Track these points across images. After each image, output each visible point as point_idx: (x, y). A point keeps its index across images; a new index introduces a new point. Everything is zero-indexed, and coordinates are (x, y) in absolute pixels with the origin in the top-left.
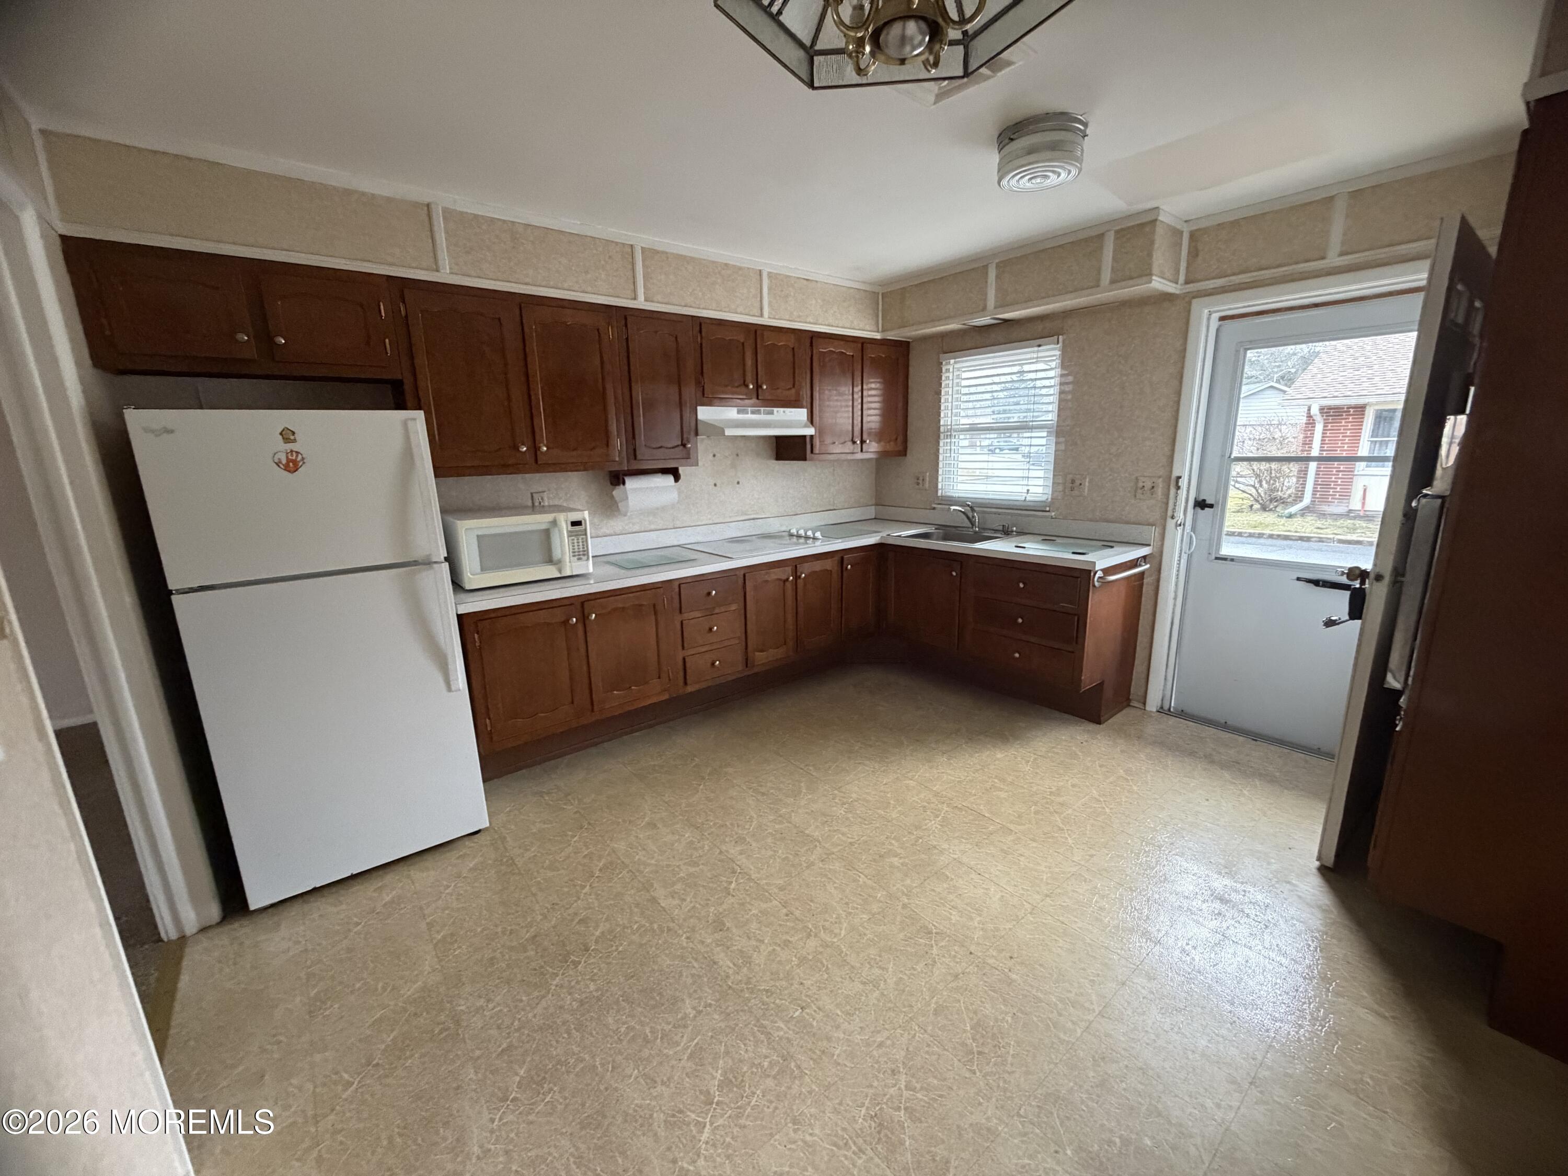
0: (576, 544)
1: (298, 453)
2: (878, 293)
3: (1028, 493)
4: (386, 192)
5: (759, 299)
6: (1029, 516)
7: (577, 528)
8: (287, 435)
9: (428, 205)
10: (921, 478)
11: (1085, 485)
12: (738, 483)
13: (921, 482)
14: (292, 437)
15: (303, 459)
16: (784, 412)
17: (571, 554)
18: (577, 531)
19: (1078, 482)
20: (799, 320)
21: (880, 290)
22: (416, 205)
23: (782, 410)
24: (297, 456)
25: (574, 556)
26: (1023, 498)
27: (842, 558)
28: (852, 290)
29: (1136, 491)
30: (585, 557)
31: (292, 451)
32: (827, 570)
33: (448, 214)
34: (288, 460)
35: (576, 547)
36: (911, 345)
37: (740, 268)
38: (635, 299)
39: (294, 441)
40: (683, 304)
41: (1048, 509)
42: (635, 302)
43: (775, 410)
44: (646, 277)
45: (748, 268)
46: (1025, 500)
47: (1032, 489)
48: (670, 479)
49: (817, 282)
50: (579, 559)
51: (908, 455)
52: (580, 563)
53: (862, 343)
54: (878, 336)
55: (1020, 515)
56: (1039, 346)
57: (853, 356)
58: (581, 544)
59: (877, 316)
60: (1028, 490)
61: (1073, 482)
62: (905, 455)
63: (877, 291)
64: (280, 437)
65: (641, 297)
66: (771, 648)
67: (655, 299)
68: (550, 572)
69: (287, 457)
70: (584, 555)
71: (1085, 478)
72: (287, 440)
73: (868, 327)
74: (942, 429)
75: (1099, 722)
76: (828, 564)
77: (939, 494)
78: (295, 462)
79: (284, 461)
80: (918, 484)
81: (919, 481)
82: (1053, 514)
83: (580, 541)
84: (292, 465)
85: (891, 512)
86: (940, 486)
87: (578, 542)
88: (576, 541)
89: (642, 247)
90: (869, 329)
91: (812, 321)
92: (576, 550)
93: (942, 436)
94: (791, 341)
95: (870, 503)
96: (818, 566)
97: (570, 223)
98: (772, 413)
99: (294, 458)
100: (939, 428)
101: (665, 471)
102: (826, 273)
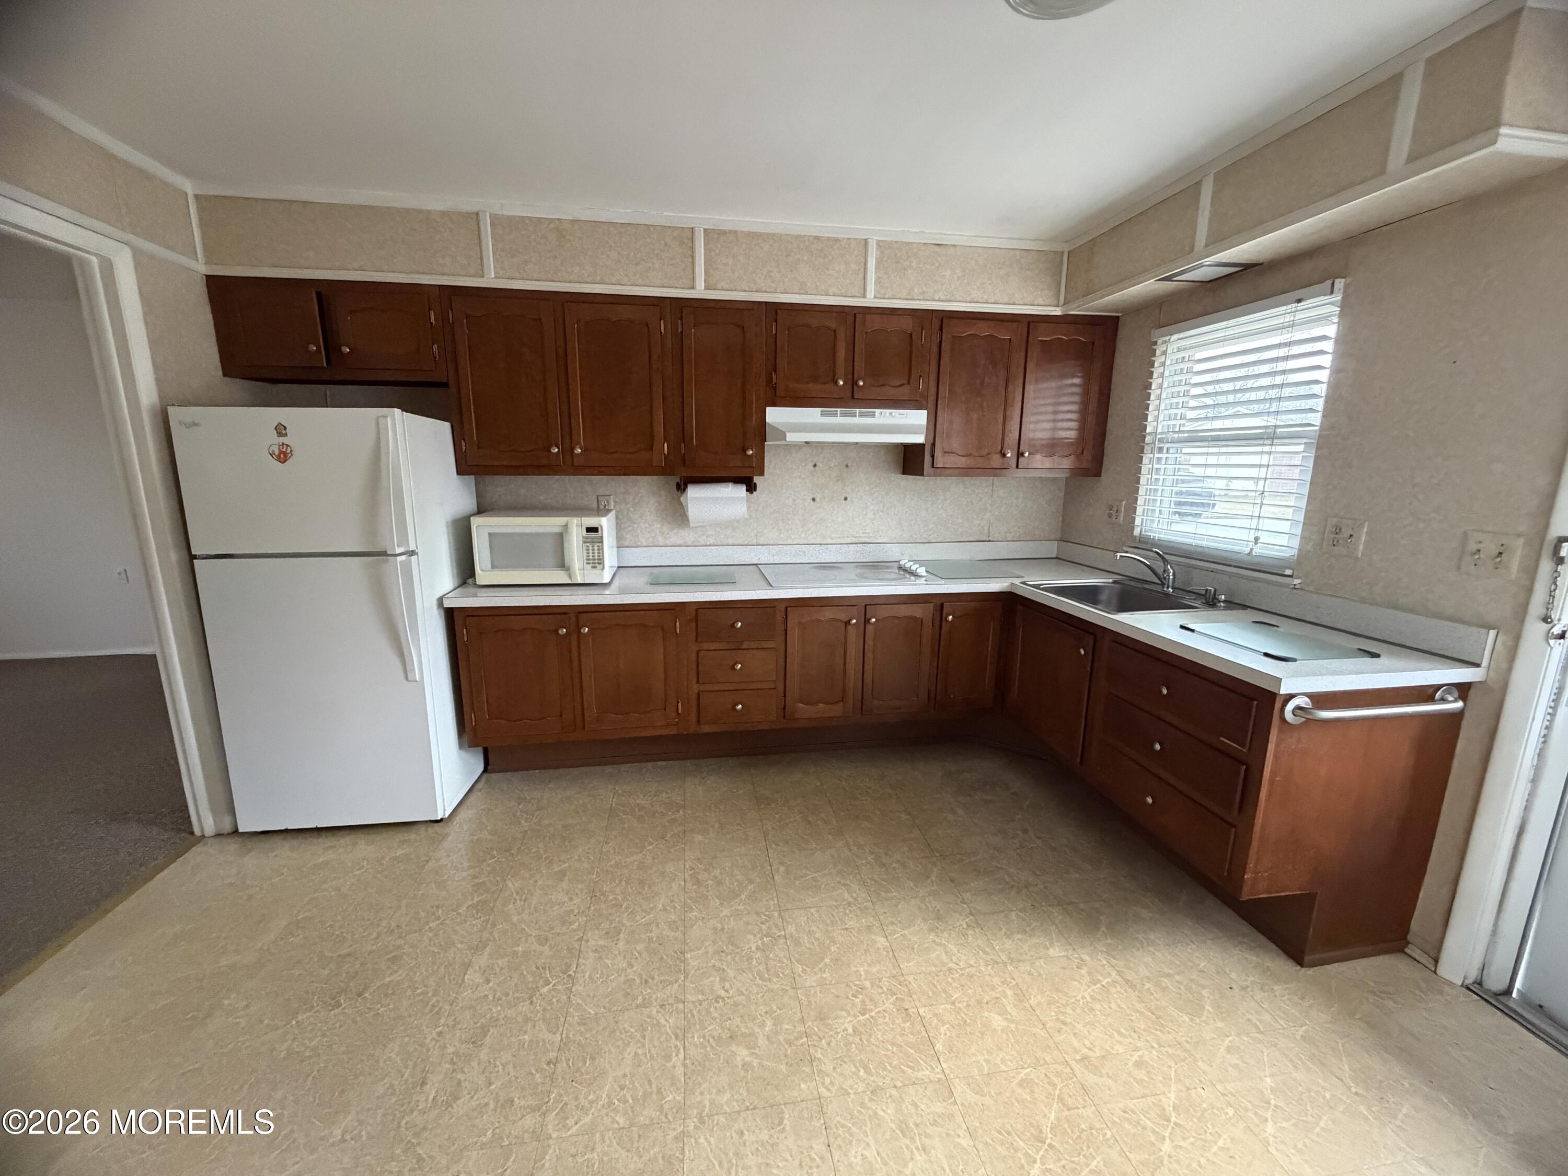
0: (591, 551)
1: (287, 445)
2: (1063, 253)
3: (1256, 543)
4: (440, 207)
5: (861, 276)
6: (1255, 580)
7: (593, 535)
8: (281, 430)
9: (477, 214)
10: (1115, 509)
11: (1359, 538)
12: (846, 499)
13: (1113, 513)
14: (284, 432)
15: (291, 451)
16: (891, 414)
17: (585, 561)
18: (591, 538)
19: (1346, 532)
20: (921, 297)
21: (1066, 248)
22: (468, 215)
23: (888, 411)
24: (287, 449)
25: (588, 563)
26: (1247, 550)
27: (942, 606)
28: (1018, 252)
29: (1460, 560)
30: (599, 567)
31: (283, 444)
32: (915, 618)
33: (496, 221)
34: (281, 452)
35: (591, 554)
36: (1121, 320)
37: (837, 240)
38: (693, 287)
39: (286, 435)
40: (755, 289)
41: (1288, 572)
42: (692, 291)
43: (878, 411)
44: (709, 262)
45: (849, 239)
46: (1249, 554)
47: (1264, 538)
48: (741, 490)
49: (954, 246)
50: (594, 567)
51: (1103, 474)
52: (595, 571)
53: (1030, 322)
54: (1058, 312)
55: (1243, 577)
56: (1299, 301)
57: (1010, 339)
58: (596, 551)
59: (1059, 283)
60: (1257, 539)
61: (1338, 530)
62: (1098, 474)
63: (1060, 249)
64: (275, 431)
65: (700, 284)
66: (820, 702)
67: (719, 287)
68: (560, 577)
69: (279, 449)
70: (599, 563)
71: (1361, 526)
72: (280, 434)
73: (1040, 301)
74: (1148, 439)
75: (1300, 963)
76: (917, 611)
77: (1137, 532)
78: (285, 454)
79: (277, 452)
80: (1110, 516)
81: (1112, 511)
82: (1297, 581)
83: (596, 548)
84: (283, 456)
85: (1075, 551)
86: (1138, 521)
87: (593, 550)
88: (591, 548)
89: (704, 229)
90: (1041, 302)
91: (943, 297)
92: (591, 557)
93: (1147, 449)
94: (908, 324)
95: (1052, 538)
96: (904, 611)
97: (620, 213)
98: (873, 415)
99: (284, 450)
100: (1145, 437)
101: (737, 480)
102: (972, 234)
